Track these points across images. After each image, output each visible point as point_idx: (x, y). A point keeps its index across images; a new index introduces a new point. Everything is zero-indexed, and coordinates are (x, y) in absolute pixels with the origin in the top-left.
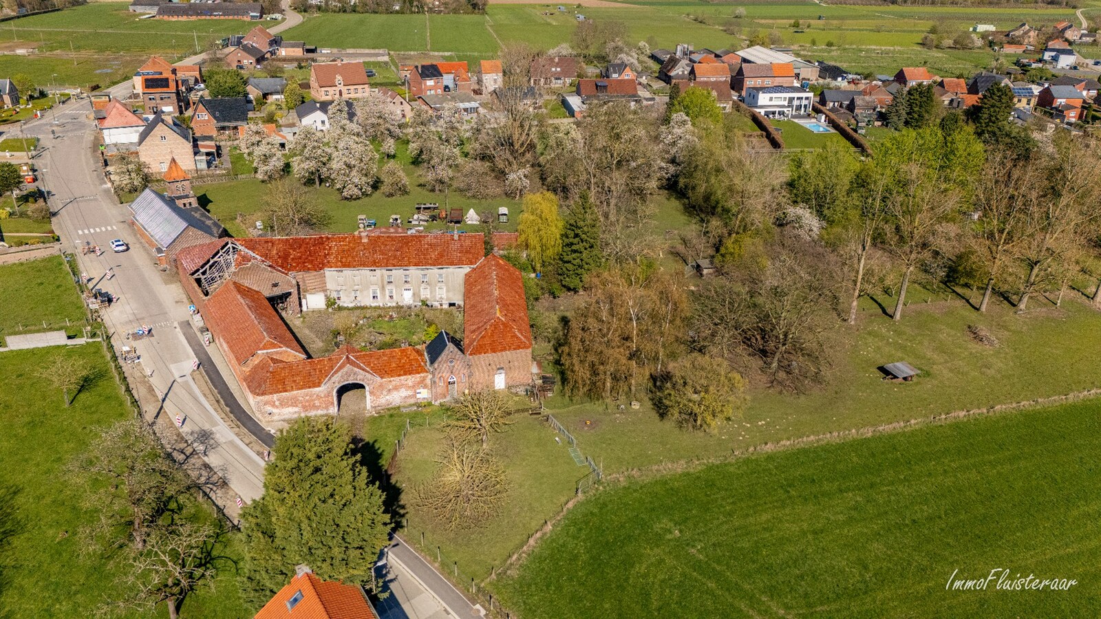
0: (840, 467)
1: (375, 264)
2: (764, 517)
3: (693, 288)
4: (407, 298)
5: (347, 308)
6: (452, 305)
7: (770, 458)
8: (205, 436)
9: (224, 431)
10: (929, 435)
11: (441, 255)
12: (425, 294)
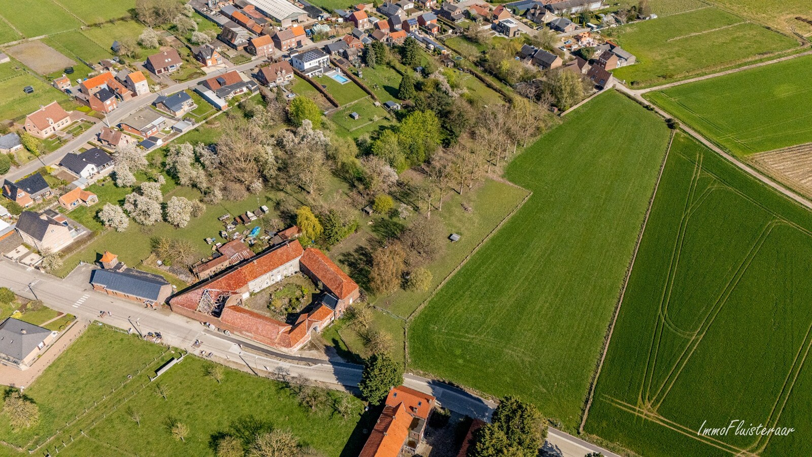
0: (460, 284)
1: (266, 272)
2: (453, 311)
3: (371, 223)
4: (279, 278)
5: (258, 293)
6: (296, 273)
7: (442, 290)
8: (280, 369)
9: (285, 364)
10: (474, 261)
11: (287, 256)
12: (285, 273)
